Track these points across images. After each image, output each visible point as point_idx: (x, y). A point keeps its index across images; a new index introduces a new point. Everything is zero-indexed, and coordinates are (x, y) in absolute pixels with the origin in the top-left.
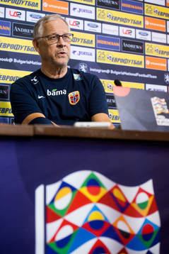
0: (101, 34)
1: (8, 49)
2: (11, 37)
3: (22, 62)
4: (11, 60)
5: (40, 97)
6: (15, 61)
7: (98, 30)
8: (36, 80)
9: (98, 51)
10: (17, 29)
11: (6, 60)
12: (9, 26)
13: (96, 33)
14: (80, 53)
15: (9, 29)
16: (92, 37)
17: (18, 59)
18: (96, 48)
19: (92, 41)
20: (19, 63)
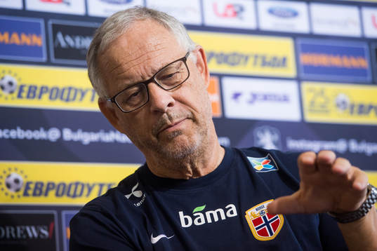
0: (311, 36)
1: (44, 103)
2: (48, 63)
3: (87, 138)
4: (53, 134)
5: (155, 240)
6: (68, 135)
7: (301, 25)
8: (138, 194)
9: (306, 86)
10: (64, 41)
11: (40, 134)
12: (38, 34)
13: (294, 36)
14: (254, 97)
15: (39, 41)
16: (285, 48)
17: (74, 130)
18: (298, 80)
19: (284, 60)
20: (79, 143)
